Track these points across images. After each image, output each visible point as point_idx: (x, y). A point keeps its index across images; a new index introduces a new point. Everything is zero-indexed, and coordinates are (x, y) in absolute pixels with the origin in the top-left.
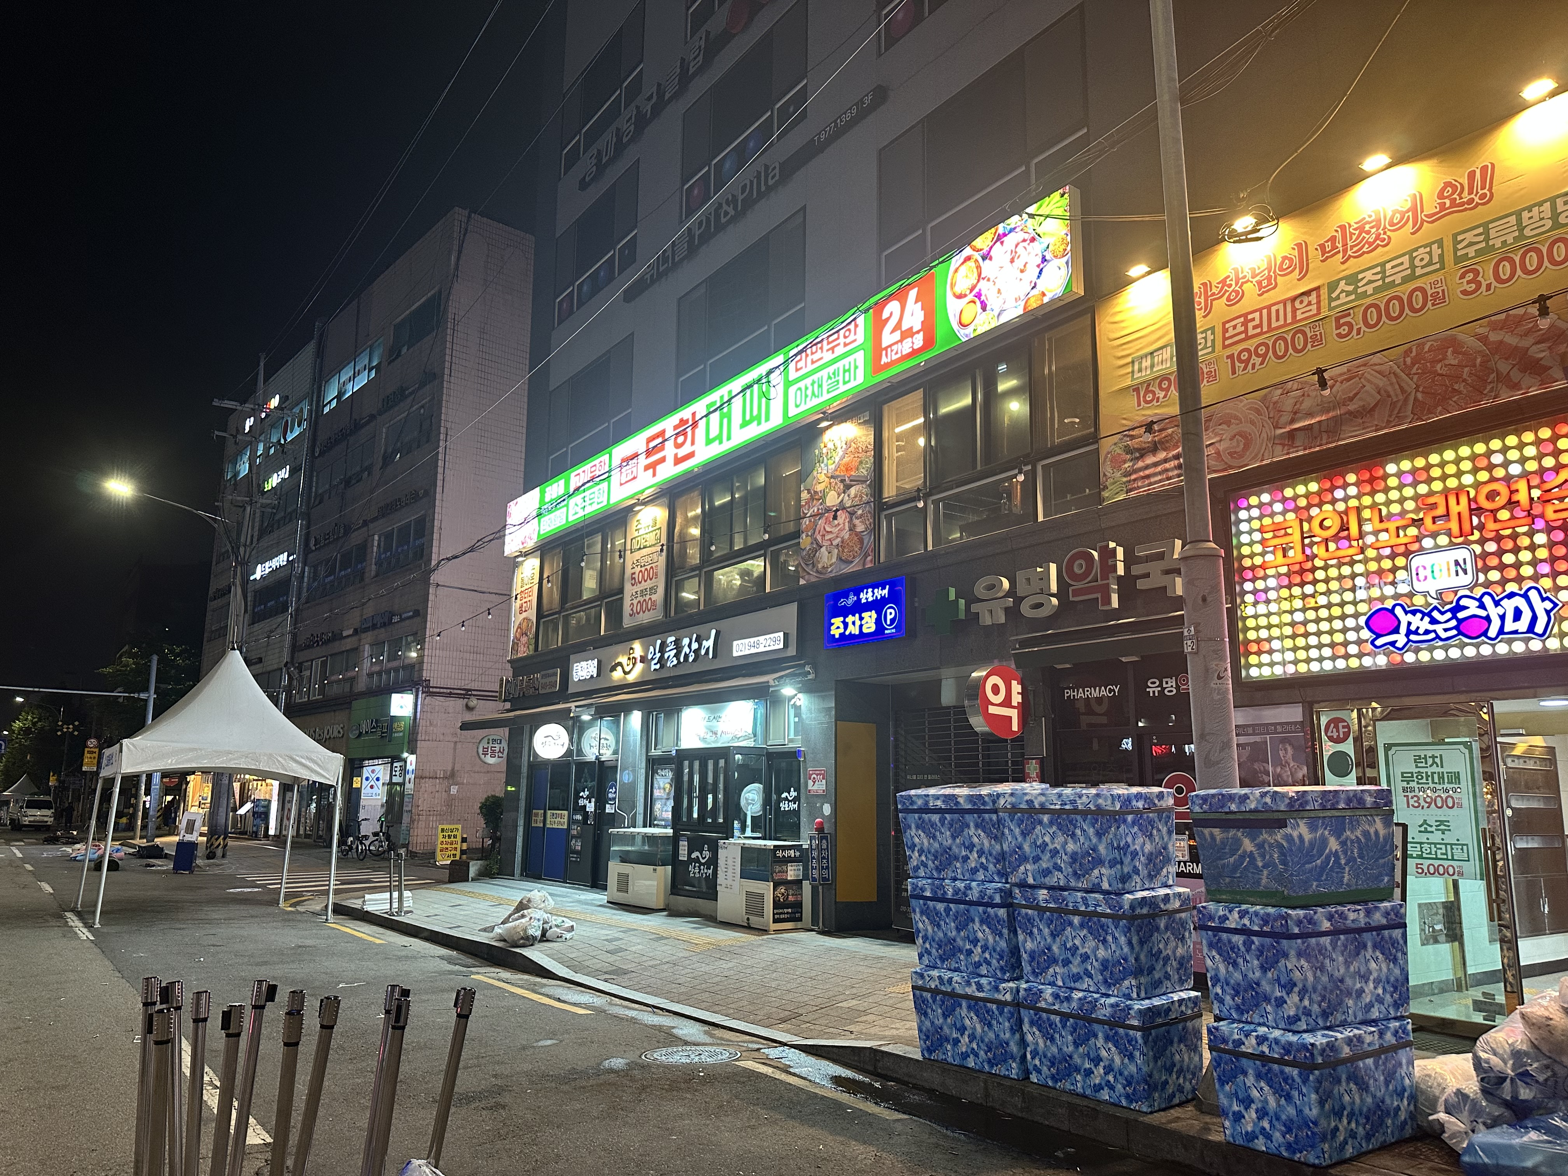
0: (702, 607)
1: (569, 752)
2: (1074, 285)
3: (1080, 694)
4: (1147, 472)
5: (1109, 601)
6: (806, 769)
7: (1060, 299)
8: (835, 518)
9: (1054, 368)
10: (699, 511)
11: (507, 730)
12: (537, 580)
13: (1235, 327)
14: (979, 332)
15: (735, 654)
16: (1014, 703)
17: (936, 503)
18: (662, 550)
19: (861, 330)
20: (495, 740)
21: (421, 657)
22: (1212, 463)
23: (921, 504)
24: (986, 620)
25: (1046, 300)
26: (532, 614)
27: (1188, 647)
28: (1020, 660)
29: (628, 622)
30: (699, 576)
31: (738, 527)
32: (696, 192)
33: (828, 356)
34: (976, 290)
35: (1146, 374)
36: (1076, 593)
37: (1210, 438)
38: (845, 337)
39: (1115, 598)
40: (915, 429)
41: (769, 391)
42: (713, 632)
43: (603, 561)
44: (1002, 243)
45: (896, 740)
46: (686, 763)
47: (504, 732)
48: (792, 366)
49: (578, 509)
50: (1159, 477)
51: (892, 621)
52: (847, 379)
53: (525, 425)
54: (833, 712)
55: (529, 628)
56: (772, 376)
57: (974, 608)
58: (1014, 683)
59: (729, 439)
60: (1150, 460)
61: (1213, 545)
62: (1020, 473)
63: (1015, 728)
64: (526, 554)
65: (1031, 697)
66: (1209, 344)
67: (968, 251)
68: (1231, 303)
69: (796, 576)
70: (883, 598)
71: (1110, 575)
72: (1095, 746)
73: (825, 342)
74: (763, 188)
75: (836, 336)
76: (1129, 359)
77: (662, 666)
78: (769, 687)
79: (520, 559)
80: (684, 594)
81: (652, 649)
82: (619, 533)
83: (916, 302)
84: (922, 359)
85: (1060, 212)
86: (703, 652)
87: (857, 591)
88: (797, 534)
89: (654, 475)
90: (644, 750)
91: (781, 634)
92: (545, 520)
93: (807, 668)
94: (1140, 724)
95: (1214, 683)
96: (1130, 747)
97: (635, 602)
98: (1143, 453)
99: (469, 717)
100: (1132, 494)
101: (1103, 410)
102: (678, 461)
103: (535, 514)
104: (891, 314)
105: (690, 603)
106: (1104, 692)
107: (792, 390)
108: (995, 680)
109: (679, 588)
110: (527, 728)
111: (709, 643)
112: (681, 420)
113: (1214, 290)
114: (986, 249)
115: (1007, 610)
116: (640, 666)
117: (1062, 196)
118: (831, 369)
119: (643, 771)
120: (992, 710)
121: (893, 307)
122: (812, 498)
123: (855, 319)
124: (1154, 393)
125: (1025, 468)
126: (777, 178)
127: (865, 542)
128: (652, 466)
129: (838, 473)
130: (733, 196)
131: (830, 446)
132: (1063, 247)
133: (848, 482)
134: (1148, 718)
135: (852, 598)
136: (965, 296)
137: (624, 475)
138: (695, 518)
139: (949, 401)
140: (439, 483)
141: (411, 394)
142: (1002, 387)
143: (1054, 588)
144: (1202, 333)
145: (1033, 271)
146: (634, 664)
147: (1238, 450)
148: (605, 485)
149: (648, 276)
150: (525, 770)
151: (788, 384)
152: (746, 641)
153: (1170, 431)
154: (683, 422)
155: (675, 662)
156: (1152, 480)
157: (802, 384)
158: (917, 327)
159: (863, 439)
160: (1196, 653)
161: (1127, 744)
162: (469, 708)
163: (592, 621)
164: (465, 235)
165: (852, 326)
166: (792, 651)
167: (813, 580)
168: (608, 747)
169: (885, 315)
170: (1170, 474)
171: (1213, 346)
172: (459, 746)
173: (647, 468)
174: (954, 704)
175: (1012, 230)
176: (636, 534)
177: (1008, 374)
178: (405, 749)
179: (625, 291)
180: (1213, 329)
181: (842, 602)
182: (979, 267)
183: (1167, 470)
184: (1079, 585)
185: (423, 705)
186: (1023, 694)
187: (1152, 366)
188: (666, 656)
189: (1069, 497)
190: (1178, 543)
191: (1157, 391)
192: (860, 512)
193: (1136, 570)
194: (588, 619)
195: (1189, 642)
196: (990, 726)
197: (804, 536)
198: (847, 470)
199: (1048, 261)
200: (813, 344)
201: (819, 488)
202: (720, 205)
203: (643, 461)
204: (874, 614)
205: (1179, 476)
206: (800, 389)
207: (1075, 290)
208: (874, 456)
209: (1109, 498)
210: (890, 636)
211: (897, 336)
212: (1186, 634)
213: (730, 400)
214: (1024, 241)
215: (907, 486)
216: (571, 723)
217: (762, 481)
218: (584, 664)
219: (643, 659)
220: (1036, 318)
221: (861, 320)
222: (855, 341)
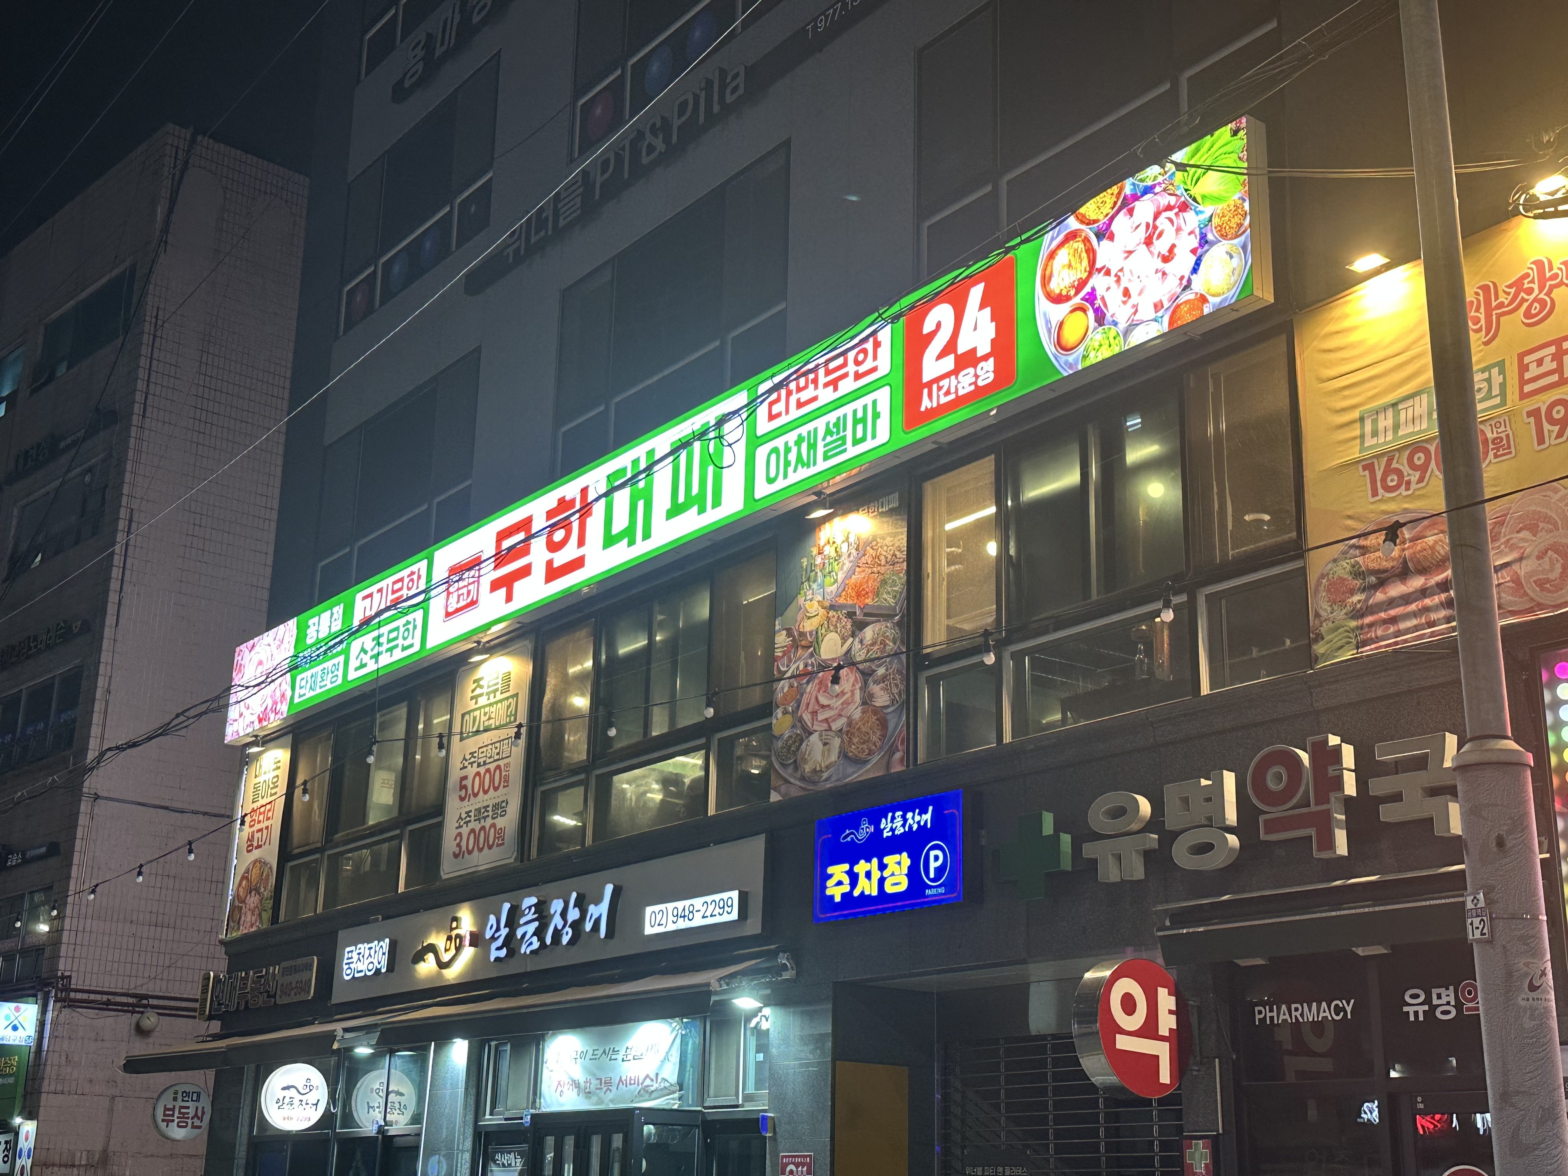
0: (589, 841)
1: (327, 1119)
2: (1257, 284)
3: (1283, 1015)
4: (1393, 612)
5: (1329, 843)
6: (775, 1154)
7: (1232, 308)
8: (836, 680)
9: (1223, 426)
10: (589, 664)
11: (211, 1074)
12: (282, 789)
13: (1540, 362)
14: (1093, 359)
15: (649, 930)
16: (1164, 1031)
17: (1018, 657)
18: (518, 735)
19: (884, 352)
20: (186, 1094)
21: (56, 933)
22: (1507, 597)
23: (990, 659)
24: (1111, 873)
25: (1207, 310)
26: (270, 853)
27: (1475, 929)
28: (1171, 947)
29: (449, 869)
30: (585, 783)
31: (658, 695)
32: (598, 111)
33: (826, 395)
34: (1087, 289)
35: (1386, 441)
36: (1271, 826)
37: (1501, 553)
38: (857, 363)
39: (1341, 838)
40: (980, 525)
41: (721, 455)
42: (609, 889)
43: (408, 755)
44: (1131, 212)
45: (945, 1097)
46: (550, 1141)
47: (205, 1079)
48: (762, 411)
49: (366, 658)
50: (1414, 622)
51: (940, 871)
52: (859, 434)
53: (276, 506)
54: (829, 1044)
55: (264, 880)
56: (727, 427)
57: (1089, 850)
58: (1162, 992)
59: (647, 536)
60: (1396, 590)
61: (1512, 745)
62: (1167, 605)
63: (1165, 1077)
64: (266, 740)
65: (1194, 1020)
66: (1496, 391)
67: (1072, 223)
68: (1533, 319)
69: (764, 783)
70: (922, 828)
71: (1333, 796)
72: (1312, 1114)
73: (822, 372)
74: (716, 109)
75: (840, 361)
76: (1356, 414)
77: (511, 953)
78: (709, 993)
79: (255, 750)
80: (557, 818)
81: (492, 919)
82: (440, 703)
83: (982, 307)
84: (991, 405)
85: (1230, 161)
86: (588, 926)
87: (875, 817)
88: (766, 709)
89: (509, 598)
90: (470, 1117)
91: (735, 894)
92: (304, 676)
93: (783, 959)
94: (1393, 1074)
95: (1523, 998)
96: (1375, 1116)
97: (465, 831)
98: (1383, 579)
99: (141, 1049)
100: (1367, 650)
101: (1312, 501)
102: (553, 573)
103: (285, 665)
104: (939, 325)
105: (566, 835)
106: (1325, 1012)
107: (762, 453)
108: (1127, 985)
109: (549, 804)
110: (249, 1071)
111: (600, 910)
112: (562, 501)
113: (1502, 298)
114: (1103, 220)
115: (1148, 855)
116: (468, 953)
117: (1235, 133)
118: (832, 417)
119: (467, 1156)
120: (1123, 1043)
121: (942, 313)
122: (795, 645)
123: (874, 333)
124: (1399, 473)
125: (1176, 600)
126: (741, 91)
127: (891, 725)
128: (505, 583)
129: (842, 601)
130: (663, 118)
131: (829, 551)
132: (1237, 220)
133: (859, 615)
134: (1407, 1062)
135: (866, 829)
136: (1068, 298)
137: (453, 599)
138: (581, 677)
139: (1040, 478)
140: (111, 609)
141: (68, 448)
142: (1135, 454)
143: (1231, 816)
144: (1483, 370)
145: (1184, 262)
146: (458, 949)
147: (1552, 576)
148: (418, 615)
149: (510, 250)
150: (241, 1152)
151: (755, 441)
152: (670, 906)
153: (1430, 540)
154: (564, 504)
155: (536, 944)
156: (1403, 626)
157: (779, 443)
158: (984, 349)
159: (888, 541)
160: (1490, 942)
161: (1371, 1112)
162: (141, 1032)
163: (383, 867)
164: (183, 172)
165: (869, 346)
166: (754, 926)
167: (794, 793)
168: (402, 1108)
169: (928, 327)
170: (1433, 616)
171: (1503, 394)
172: (119, 1104)
173: (495, 585)
174: (1053, 1030)
175: (1149, 190)
176: (472, 705)
177: (1144, 432)
178: (17, 1111)
179: (467, 276)
180: (1501, 365)
181: (848, 836)
182: (1091, 253)
183: (1427, 610)
184: (1276, 812)
185: (55, 1023)
186: (1180, 1012)
187: (1396, 427)
188: (519, 933)
189: (1255, 653)
190: (1451, 740)
191: (1406, 469)
192: (881, 671)
193: (1379, 786)
194: (375, 863)
195: (1476, 921)
196: (1118, 1073)
197: (779, 712)
198: (858, 595)
199: (1212, 244)
200: (800, 374)
201: (808, 626)
202: (640, 135)
203: (489, 573)
204: (905, 860)
205: (1448, 620)
206: (775, 450)
207: (1258, 293)
208: (908, 572)
209: (1325, 657)
210: (938, 901)
211: (949, 363)
212: (1469, 905)
213: (649, 468)
214: (1169, 208)
215: (967, 627)
216: (333, 1060)
217: (703, 611)
218: (363, 947)
219: (476, 939)
220: (1191, 340)
221: (885, 335)
222: (874, 369)
